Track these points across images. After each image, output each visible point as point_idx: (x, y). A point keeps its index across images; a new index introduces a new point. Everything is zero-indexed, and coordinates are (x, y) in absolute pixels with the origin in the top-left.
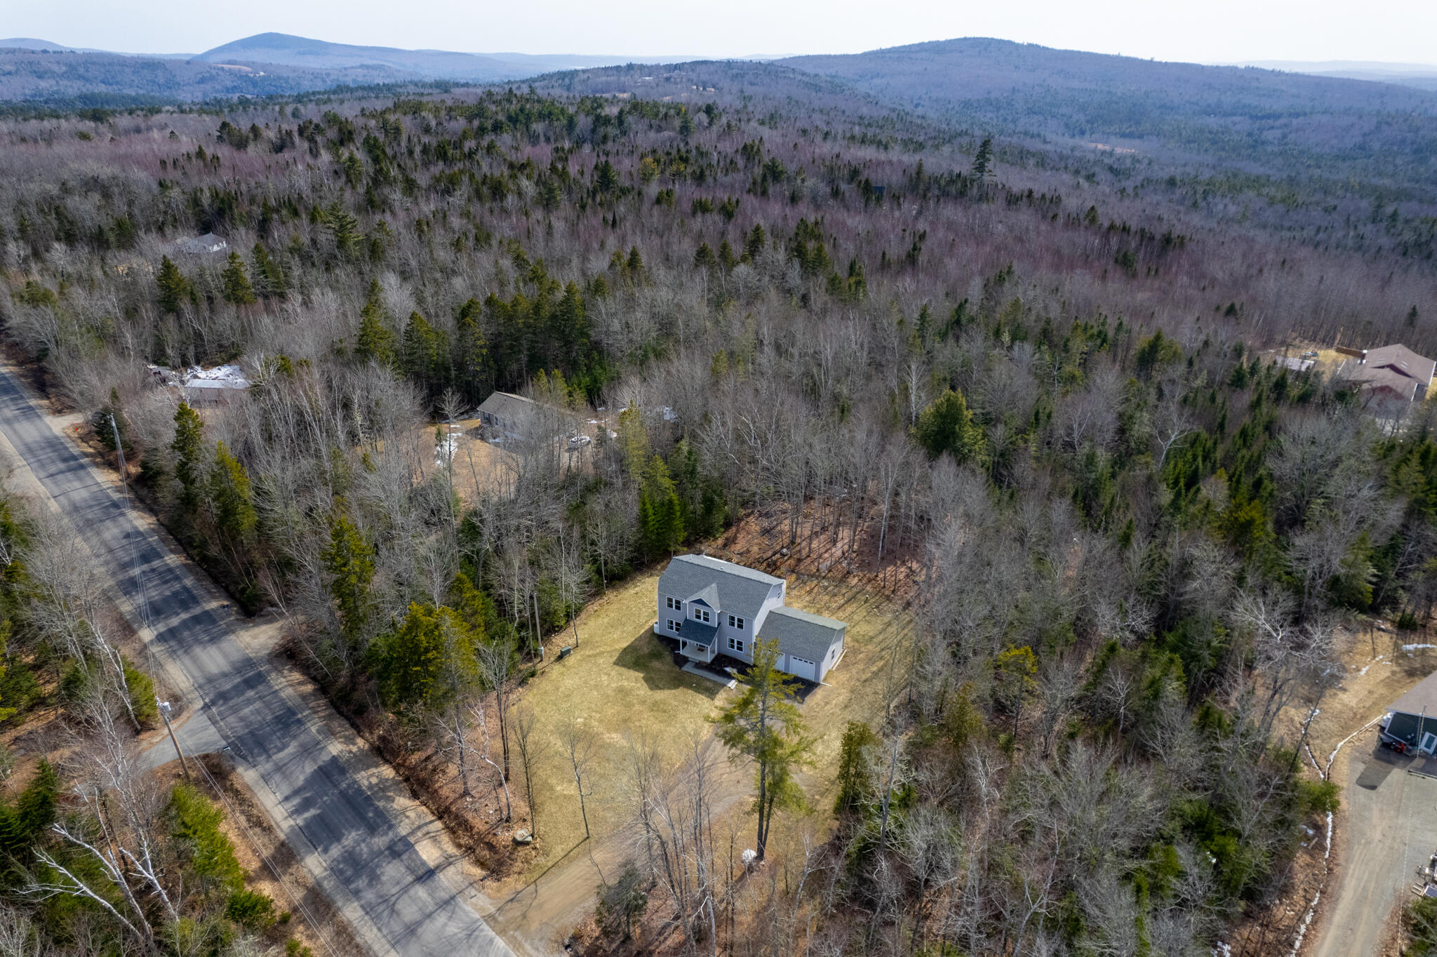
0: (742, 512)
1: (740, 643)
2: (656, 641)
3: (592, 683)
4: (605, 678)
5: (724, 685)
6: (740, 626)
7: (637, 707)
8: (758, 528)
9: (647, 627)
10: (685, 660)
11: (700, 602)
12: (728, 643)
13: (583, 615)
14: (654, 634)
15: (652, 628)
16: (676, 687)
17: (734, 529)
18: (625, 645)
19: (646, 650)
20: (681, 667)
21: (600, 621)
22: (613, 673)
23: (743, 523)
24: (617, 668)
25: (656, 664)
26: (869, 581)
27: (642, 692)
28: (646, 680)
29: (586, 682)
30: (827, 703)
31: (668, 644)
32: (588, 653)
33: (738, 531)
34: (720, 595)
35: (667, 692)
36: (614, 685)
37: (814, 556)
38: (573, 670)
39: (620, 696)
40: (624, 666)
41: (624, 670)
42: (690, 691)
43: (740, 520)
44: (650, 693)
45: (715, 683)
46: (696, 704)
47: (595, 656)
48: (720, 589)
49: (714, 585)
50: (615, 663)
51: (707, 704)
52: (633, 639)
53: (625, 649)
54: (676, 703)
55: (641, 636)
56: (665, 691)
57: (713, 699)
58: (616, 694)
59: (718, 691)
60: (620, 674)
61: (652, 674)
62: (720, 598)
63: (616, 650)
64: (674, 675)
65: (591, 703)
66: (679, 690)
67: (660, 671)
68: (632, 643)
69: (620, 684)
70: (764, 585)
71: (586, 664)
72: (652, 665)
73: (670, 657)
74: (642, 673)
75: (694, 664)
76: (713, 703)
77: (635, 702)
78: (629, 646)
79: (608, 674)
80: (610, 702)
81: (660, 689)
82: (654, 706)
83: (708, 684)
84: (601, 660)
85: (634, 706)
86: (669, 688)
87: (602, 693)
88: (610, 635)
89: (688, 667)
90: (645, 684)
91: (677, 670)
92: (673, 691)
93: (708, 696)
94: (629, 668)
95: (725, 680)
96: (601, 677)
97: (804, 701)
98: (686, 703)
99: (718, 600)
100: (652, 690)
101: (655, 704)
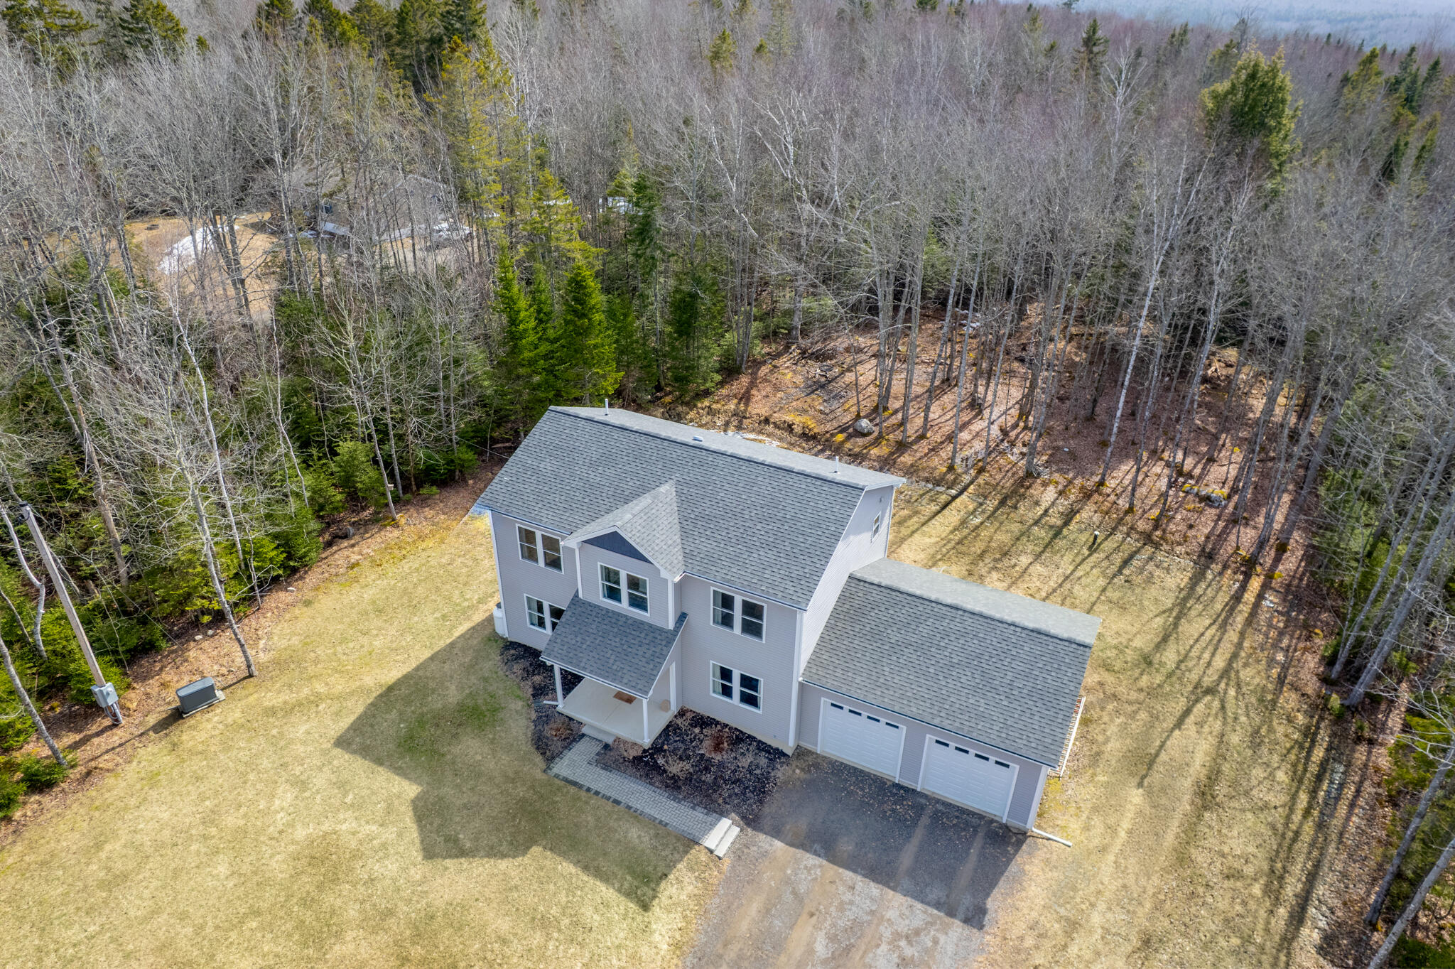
0: (760, 349)
1: (749, 683)
2: (493, 661)
3: (232, 820)
4: (286, 797)
5: (691, 842)
6: (752, 628)
7: (350, 945)
8: (799, 379)
9: (478, 617)
10: (571, 733)
11: (613, 542)
12: (714, 680)
13: (312, 578)
14: (494, 637)
15: (490, 619)
16: (518, 846)
17: (744, 380)
18: (393, 674)
19: (453, 695)
20: (550, 759)
21: (353, 594)
22: (320, 780)
23: (764, 370)
24: (342, 758)
25: (470, 747)
26: (1087, 495)
27: (390, 869)
28: (424, 812)
29: (210, 818)
30: (1072, 926)
31: (526, 674)
33: (753, 384)
34: (683, 519)
35: (482, 868)
36: (301, 833)
37: (935, 437)
38: (197, 764)
39: (307, 884)
40: (365, 751)
41: (359, 765)
42: (567, 868)
43: (757, 364)
44: (416, 873)
45: (660, 827)
46: (578, 931)
47: (289, 710)
48: (683, 498)
49: (667, 490)
50: (342, 742)
51: (620, 933)
52: (427, 654)
53: (390, 689)
54: (504, 925)
55: (452, 645)
56: (476, 862)
57: (645, 907)
58: (296, 875)
59: (671, 865)
60: (342, 786)
61: (447, 790)
62: (684, 532)
63: (362, 690)
64: (521, 791)
65: (183, 917)
66: (526, 860)
67: (479, 775)
68: (417, 669)
69: (326, 827)
70: (835, 489)
71: (249, 740)
72: (456, 750)
73: (523, 722)
74: (417, 781)
75: (598, 748)
76: (646, 929)
77: (352, 912)
78: (407, 677)
79: (301, 784)
80: (257, 913)
81: (462, 853)
82: (417, 936)
83: (636, 835)
84: (303, 729)
85: (338, 935)
86: (494, 853)
87: (246, 869)
88: (365, 640)
89: (574, 763)
90: (413, 833)
91: (539, 774)
92: (503, 864)
93: (629, 894)
94: (379, 761)
95: (699, 814)
96: (272, 796)
97: (982, 911)
98: (543, 923)
99: (677, 538)
100: (430, 853)
101: (425, 925)
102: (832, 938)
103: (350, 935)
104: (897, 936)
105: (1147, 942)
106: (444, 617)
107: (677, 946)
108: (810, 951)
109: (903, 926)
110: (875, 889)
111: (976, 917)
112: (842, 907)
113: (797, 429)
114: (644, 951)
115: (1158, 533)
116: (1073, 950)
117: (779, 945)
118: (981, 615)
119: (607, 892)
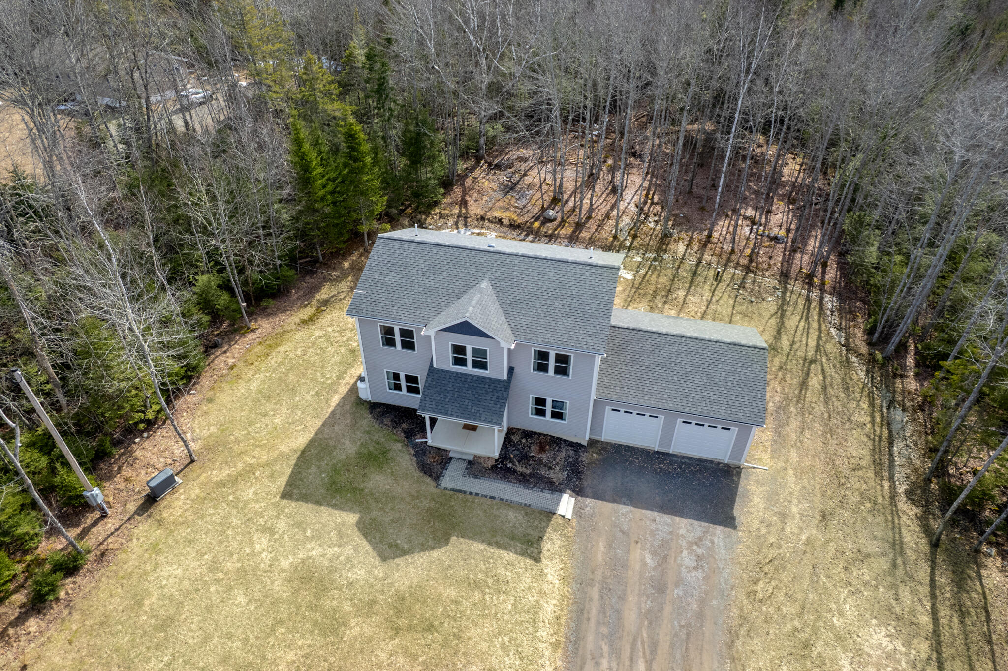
0: (461, 166)
1: (558, 405)
2: (367, 420)
3: (231, 565)
4: (262, 542)
5: (550, 514)
6: (562, 370)
7: (356, 628)
8: (494, 185)
9: (343, 390)
10: (443, 458)
11: (465, 328)
12: (531, 405)
13: (205, 381)
14: (360, 402)
15: (354, 389)
16: (442, 540)
17: (458, 190)
18: (301, 440)
19: (349, 448)
20: (437, 478)
21: (241, 389)
22: (281, 525)
23: (468, 182)
24: (291, 506)
25: (378, 481)
26: (704, 245)
27: (360, 573)
28: (368, 529)
29: (214, 567)
30: (783, 516)
31: (396, 424)
32: (219, 474)
33: (465, 193)
34: (503, 305)
35: (421, 559)
36: (285, 564)
37: (598, 216)
38: (183, 532)
39: (306, 596)
40: (304, 498)
41: (305, 510)
42: (478, 546)
43: (462, 177)
44: (379, 572)
45: (526, 508)
46: (500, 586)
47: (234, 480)
49: (485, 285)
50: (286, 495)
51: (527, 580)
52: (319, 423)
53: (303, 452)
54: (452, 592)
55: (333, 413)
56: (416, 556)
57: (537, 560)
58: (296, 592)
59: (543, 531)
60: (299, 525)
61: (374, 513)
62: (507, 314)
63: (282, 456)
64: (426, 503)
65: (229, 636)
66: (449, 548)
67: (394, 498)
68: (316, 434)
69: (301, 555)
70: (600, 271)
71: (215, 507)
72: (370, 484)
73: (407, 457)
74: (352, 510)
75: (465, 465)
76: (542, 574)
77: (347, 607)
78: (312, 442)
79: (269, 531)
80: (281, 622)
81: (404, 553)
82: (399, 613)
83: (514, 517)
84: (251, 491)
85: (345, 624)
86: (424, 548)
87: (258, 595)
88: (267, 420)
89: (453, 478)
90: (366, 546)
91: (434, 491)
92: (435, 554)
93: (523, 554)
94: (318, 503)
95: (547, 495)
96: (251, 543)
97: (733, 519)
98: (477, 585)
99: (503, 318)
100: (384, 559)
101: (400, 604)
102: (654, 554)
103: (353, 622)
104: (690, 544)
105: (824, 516)
106: (317, 393)
107: (563, 579)
108: (645, 564)
109: (691, 537)
110: (667, 518)
111: (729, 521)
112: (653, 533)
113: (506, 222)
114: (546, 587)
115: (754, 264)
116: (788, 529)
117: (625, 565)
118: (697, 339)
119: (508, 556)
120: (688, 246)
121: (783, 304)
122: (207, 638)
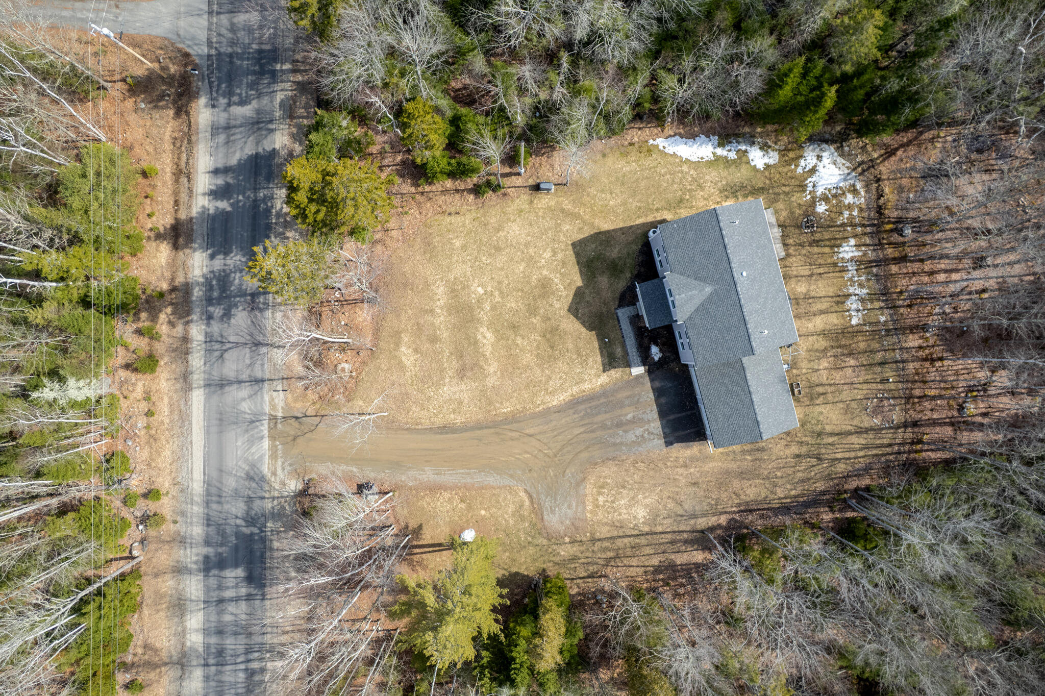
2: (636, 247)
3: (532, 251)
4: (548, 255)
5: (629, 365)
7: (536, 321)
9: (649, 219)
10: (632, 301)
13: (614, 141)
14: (646, 235)
15: (653, 224)
16: (590, 328)
18: (606, 226)
19: (614, 253)
20: (620, 306)
21: (621, 163)
22: (560, 256)
24: (570, 252)
25: (603, 281)
26: (926, 358)
27: (558, 305)
28: (578, 294)
29: (527, 245)
30: (685, 466)
31: (642, 264)
32: (567, 205)
34: (702, 304)
35: (578, 325)
36: (545, 272)
39: (537, 292)
40: (578, 255)
41: (572, 259)
42: (596, 344)
44: (563, 312)
45: (626, 353)
46: (584, 363)
47: (568, 214)
50: (574, 245)
51: (593, 372)
52: (621, 225)
53: (600, 233)
54: (571, 346)
55: (632, 226)
56: (578, 323)
57: (604, 371)
58: (536, 287)
59: (619, 367)
60: (564, 263)
61: (587, 291)
62: (697, 310)
63: (592, 225)
64: (604, 310)
65: (507, 277)
66: (589, 333)
67: (599, 294)
68: (613, 230)
69: (552, 276)
71: (551, 219)
72: (600, 278)
73: (624, 284)
74: (583, 280)
75: (635, 313)
76: (599, 376)
77: (542, 311)
78: (608, 232)
79: (554, 253)
80: (522, 291)
81: (576, 317)
82: (551, 332)
83: (619, 351)
84: (568, 227)
85: (535, 315)
86: (583, 323)
87: (527, 273)
88: (609, 196)
89: (624, 314)
90: (571, 297)
91: (613, 308)
92: (583, 329)
93: (604, 365)
94: (578, 263)
95: (638, 359)
96: (545, 251)
97: (672, 444)
98: (579, 354)
99: (693, 310)
100: (569, 310)
101: (554, 330)
102: (634, 417)
103: (538, 318)
104: (648, 430)
105: (695, 484)
106: (640, 208)
107: (602, 386)
108: (626, 415)
109: (652, 430)
110: (656, 416)
111: (669, 443)
112: (644, 413)
114: (594, 380)
115: (916, 400)
116: (678, 470)
117: (621, 407)
119: (599, 359)
120: (920, 347)
121: (875, 430)
122: (502, 269)
